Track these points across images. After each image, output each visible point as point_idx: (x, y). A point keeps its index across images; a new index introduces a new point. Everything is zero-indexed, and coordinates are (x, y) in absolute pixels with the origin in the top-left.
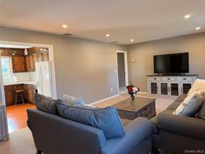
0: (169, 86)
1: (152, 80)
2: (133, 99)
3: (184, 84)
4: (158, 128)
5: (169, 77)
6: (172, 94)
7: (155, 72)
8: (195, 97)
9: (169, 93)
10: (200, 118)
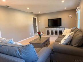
0: (54, 31)
1: (47, 29)
2: (40, 38)
3: (60, 31)
4: (53, 51)
5: (54, 28)
6: (55, 35)
7: (49, 26)
8: (70, 36)
9: (54, 34)
10: (71, 45)
